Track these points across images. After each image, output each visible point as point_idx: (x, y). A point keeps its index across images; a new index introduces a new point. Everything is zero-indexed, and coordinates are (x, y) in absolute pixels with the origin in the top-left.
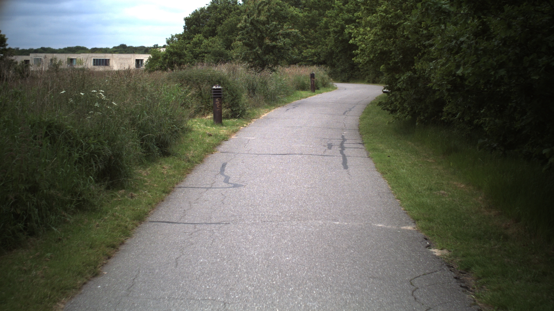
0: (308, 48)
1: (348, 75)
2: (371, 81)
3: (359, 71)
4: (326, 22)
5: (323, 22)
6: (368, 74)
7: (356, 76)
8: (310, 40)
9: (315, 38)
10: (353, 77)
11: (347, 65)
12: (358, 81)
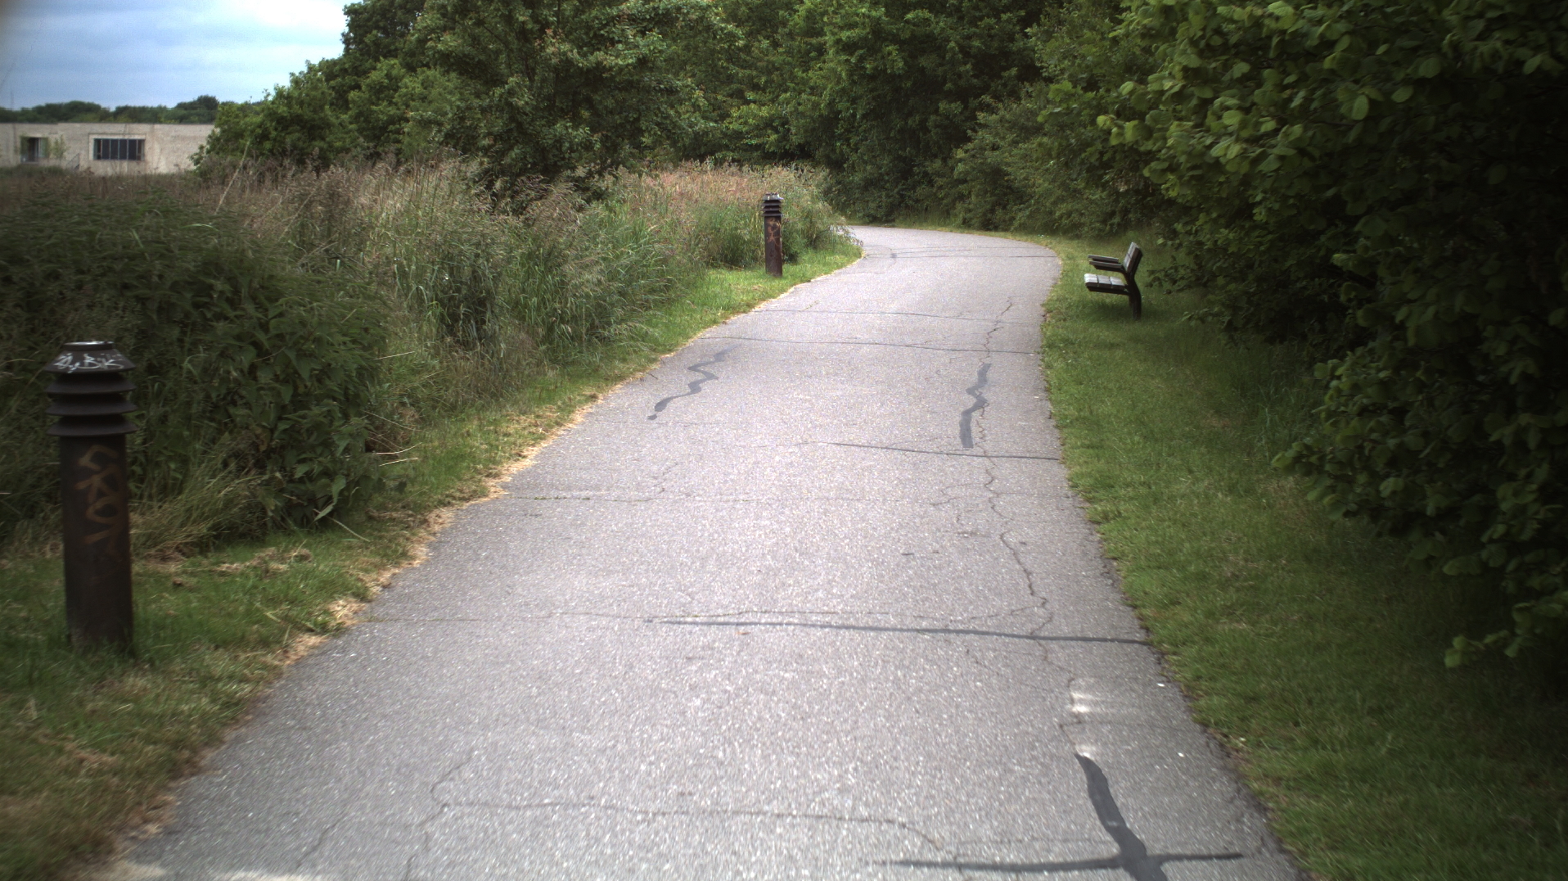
0: (747, 102)
1: (888, 196)
2: (976, 222)
3: (931, 183)
6: (961, 197)
7: (917, 201)
8: (754, 73)
9: (770, 69)
10: (907, 207)
11: (886, 161)
12: (926, 220)
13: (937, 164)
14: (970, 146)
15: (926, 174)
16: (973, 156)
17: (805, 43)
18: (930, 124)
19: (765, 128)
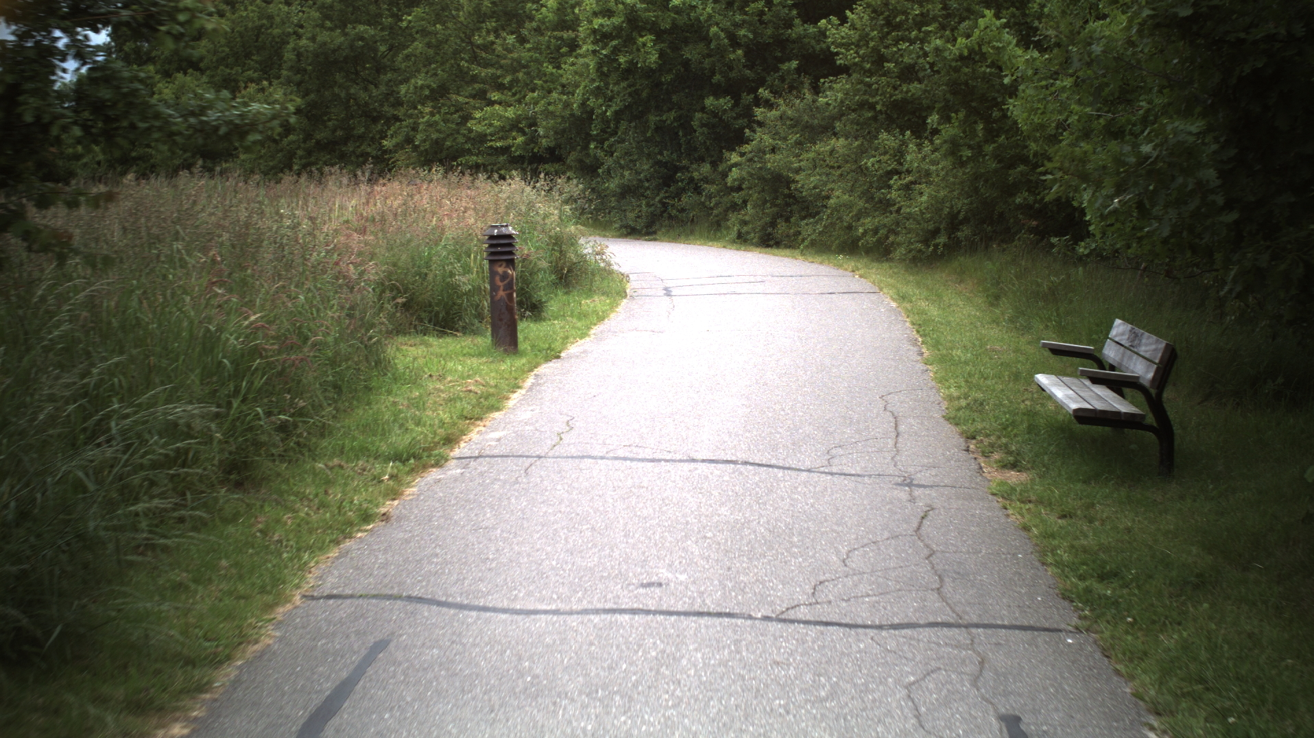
0: (491, 103)
2: (753, 237)
8: (499, 72)
11: (645, 166)
12: (692, 232)
13: (706, 168)
14: (747, 148)
15: (692, 180)
16: (750, 160)
17: (555, 38)
19: (511, 130)
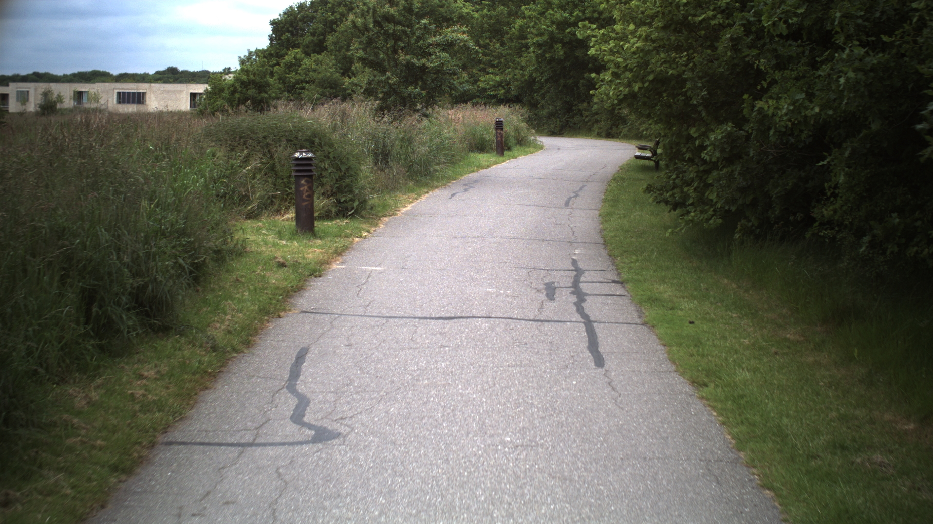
0: (488, 73)
1: (560, 121)
2: (603, 134)
3: (581, 115)
4: (521, 26)
5: (517, 26)
6: (597, 121)
7: (575, 124)
8: (492, 59)
9: (499, 56)
10: (570, 127)
11: (559, 104)
12: (579, 133)
13: (585, 105)
17: (519, 43)
18: (580, 85)
19: (498, 87)
